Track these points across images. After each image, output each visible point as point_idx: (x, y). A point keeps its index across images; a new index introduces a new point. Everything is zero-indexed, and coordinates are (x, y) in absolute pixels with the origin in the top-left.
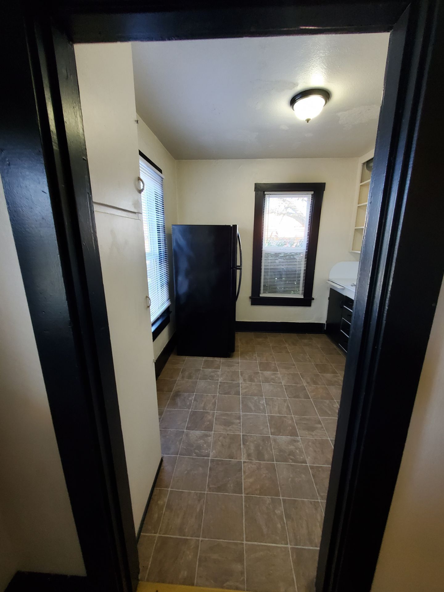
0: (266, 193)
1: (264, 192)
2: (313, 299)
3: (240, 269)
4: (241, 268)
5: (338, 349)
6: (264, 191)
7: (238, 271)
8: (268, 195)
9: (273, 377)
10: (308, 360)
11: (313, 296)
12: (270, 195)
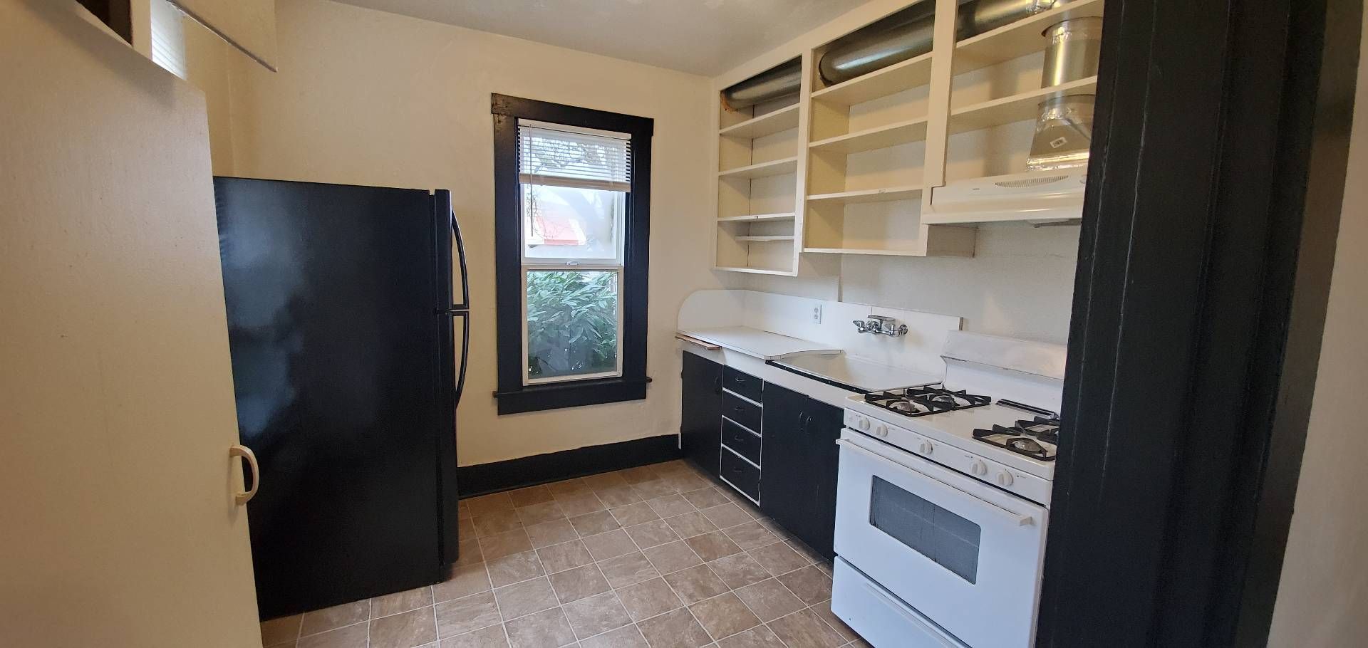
0: (521, 121)
1: (516, 119)
2: (651, 380)
3: (466, 316)
4: (468, 312)
5: (719, 490)
6: (518, 116)
7: (458, 321)
8: (526, 129)
9: (602, 609)
10: (668, 533)
11: (650, 374)
12: (534, 131)
